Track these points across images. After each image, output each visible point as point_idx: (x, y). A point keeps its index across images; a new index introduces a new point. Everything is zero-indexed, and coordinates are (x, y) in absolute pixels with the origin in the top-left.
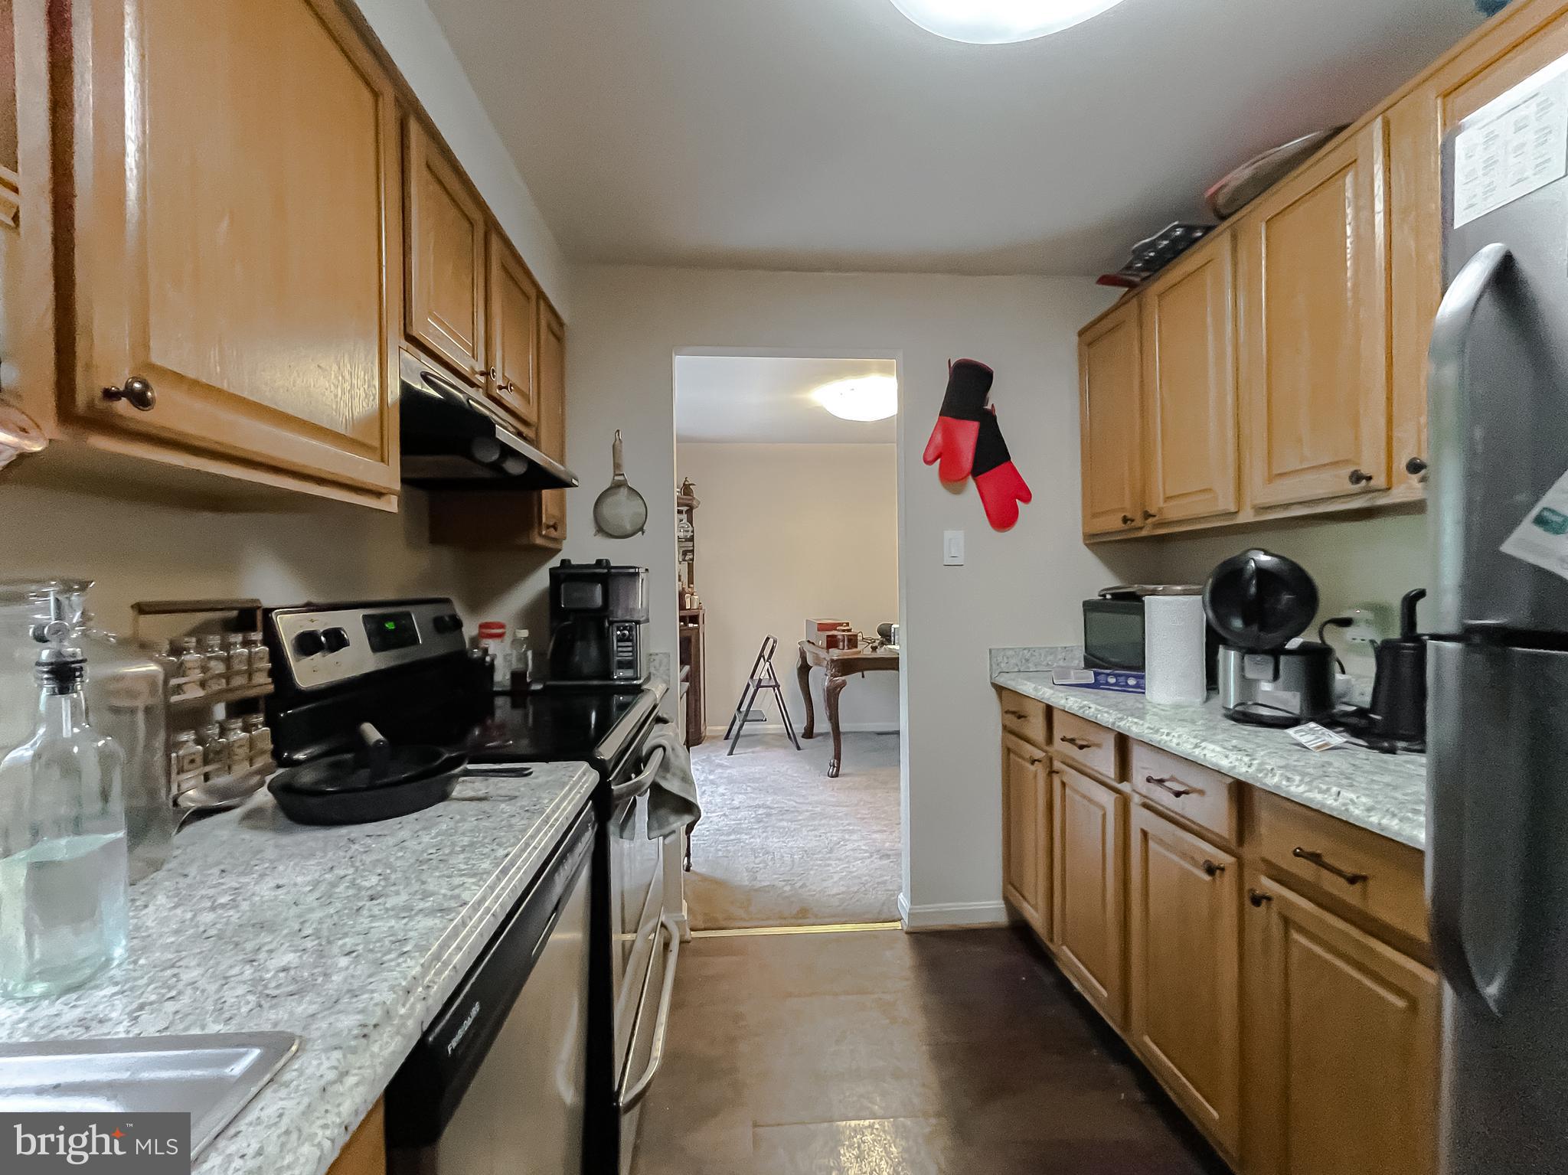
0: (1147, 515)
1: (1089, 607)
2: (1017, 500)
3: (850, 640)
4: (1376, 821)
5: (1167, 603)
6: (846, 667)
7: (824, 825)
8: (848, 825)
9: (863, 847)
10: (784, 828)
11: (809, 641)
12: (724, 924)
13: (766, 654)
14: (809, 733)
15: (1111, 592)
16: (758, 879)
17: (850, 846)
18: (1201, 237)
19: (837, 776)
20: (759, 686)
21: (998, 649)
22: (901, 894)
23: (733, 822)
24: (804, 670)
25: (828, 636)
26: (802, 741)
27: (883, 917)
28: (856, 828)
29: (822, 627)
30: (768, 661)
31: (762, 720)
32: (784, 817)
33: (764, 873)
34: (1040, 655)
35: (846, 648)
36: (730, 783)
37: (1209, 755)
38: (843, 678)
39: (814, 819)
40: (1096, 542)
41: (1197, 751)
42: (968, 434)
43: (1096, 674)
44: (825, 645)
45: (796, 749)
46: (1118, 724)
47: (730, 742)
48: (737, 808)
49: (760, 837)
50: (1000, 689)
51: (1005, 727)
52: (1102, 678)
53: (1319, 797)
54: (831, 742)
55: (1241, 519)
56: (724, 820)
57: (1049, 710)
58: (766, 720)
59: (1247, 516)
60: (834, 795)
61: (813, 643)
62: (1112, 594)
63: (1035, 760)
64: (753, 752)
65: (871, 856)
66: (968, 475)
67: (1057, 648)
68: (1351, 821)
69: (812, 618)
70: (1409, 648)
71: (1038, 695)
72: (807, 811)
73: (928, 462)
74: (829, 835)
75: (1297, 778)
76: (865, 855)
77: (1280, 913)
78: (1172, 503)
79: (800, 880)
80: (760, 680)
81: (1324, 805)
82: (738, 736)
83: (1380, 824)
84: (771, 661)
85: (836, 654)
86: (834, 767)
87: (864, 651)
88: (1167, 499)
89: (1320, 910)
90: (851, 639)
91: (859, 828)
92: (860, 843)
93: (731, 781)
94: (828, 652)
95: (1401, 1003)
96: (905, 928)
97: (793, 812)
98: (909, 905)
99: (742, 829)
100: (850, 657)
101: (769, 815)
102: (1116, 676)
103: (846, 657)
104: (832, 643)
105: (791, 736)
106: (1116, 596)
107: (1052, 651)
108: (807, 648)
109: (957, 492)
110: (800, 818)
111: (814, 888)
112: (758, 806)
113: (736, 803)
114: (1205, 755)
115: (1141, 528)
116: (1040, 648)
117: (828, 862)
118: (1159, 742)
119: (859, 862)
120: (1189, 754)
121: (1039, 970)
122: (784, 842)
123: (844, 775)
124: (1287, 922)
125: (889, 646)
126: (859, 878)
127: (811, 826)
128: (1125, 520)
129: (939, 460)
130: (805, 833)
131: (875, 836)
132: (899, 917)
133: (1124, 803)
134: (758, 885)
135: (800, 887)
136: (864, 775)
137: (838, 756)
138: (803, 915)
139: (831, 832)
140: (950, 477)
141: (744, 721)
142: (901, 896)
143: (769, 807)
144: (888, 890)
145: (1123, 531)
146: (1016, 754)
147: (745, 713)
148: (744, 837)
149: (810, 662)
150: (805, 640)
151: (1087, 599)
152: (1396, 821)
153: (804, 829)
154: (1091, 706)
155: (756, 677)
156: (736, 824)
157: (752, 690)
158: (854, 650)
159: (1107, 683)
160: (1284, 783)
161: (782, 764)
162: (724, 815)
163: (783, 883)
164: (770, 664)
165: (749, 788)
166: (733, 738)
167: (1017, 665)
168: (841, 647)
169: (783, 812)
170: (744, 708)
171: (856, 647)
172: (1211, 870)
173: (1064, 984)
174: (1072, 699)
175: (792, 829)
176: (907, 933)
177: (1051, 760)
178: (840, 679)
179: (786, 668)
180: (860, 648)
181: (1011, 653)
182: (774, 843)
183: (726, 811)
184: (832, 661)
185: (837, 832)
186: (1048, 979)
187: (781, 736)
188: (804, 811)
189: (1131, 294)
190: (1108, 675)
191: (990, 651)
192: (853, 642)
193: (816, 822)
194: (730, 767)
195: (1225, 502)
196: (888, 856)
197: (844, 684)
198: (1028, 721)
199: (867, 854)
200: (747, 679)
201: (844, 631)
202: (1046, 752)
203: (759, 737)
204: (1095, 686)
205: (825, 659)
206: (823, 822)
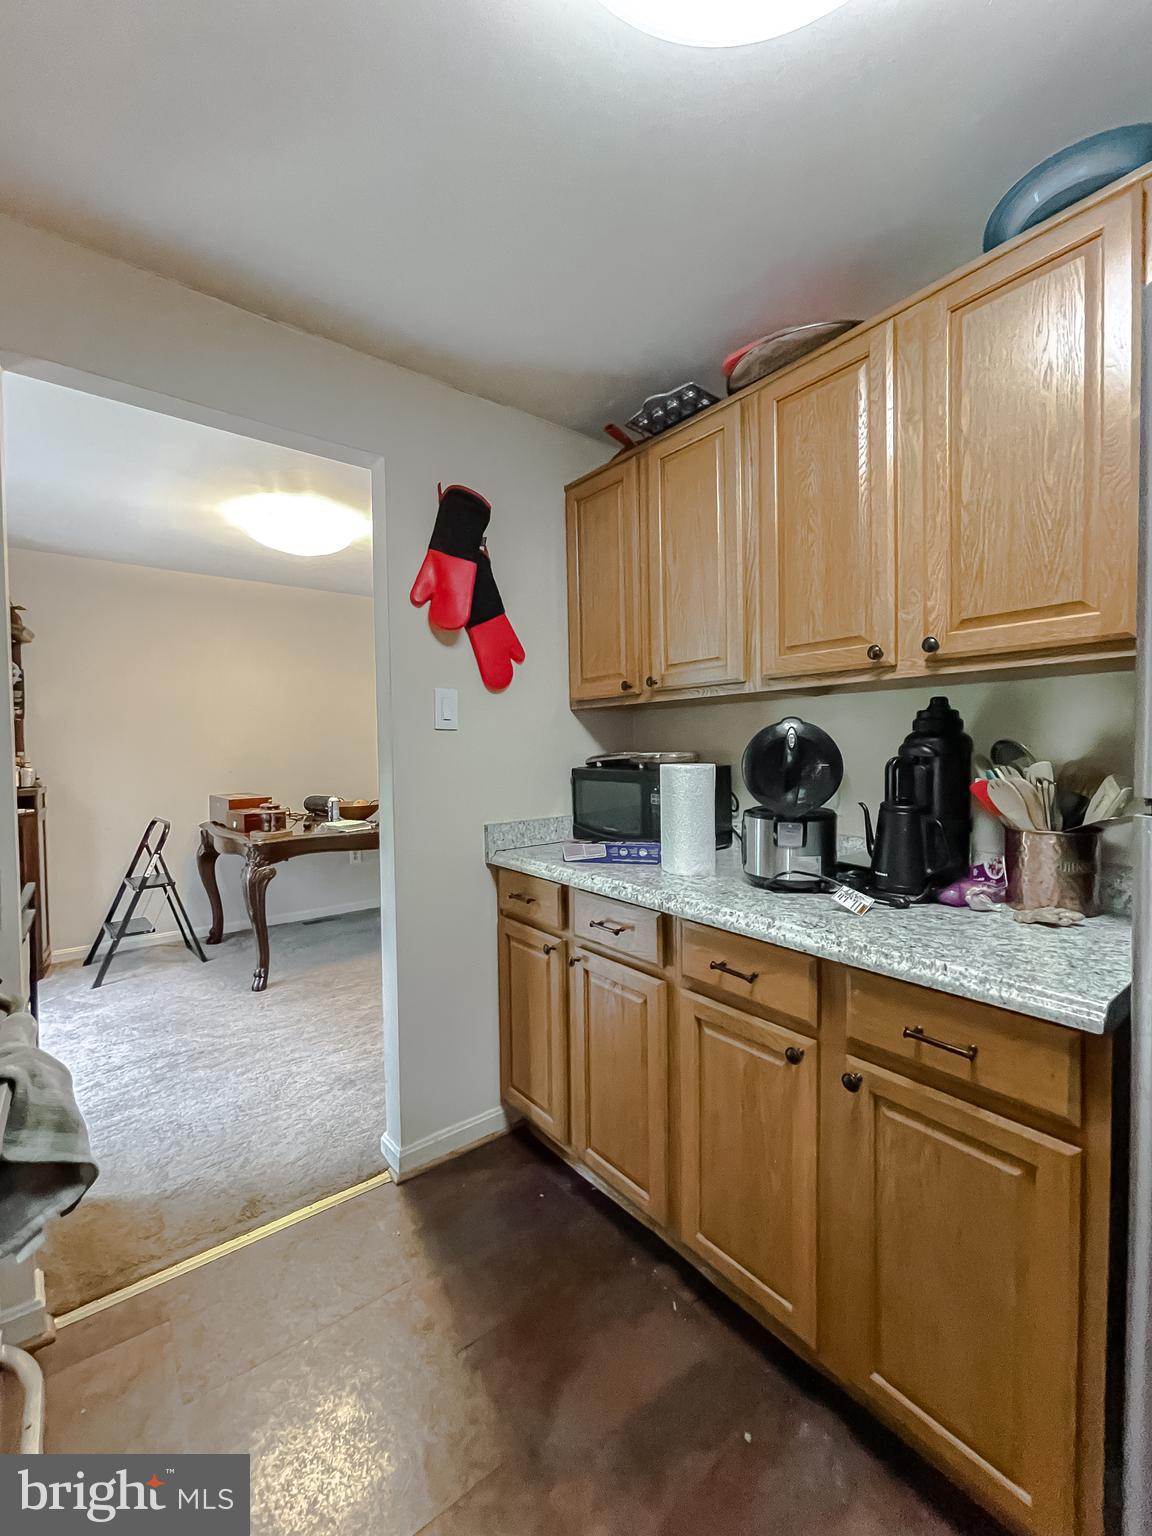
0: (651, 682)
1: (577, 776)
2: (512, 661)
3: (278, 820)
4: (997, 994)
5: (686, 771)
6: (276, 853)
7: (258, 1061)
8: (292, 1051)
9: (318, 1079)
10: (201, 1080)
11: (215, 823)
12: (120, 1280)
13: (153, 843)
14: (216, 937)
15: (602, 759)
16: (171, 1176)
17: (301, 1082)
18: (706, 407)
19: (264, 987)
20: (143, 885)
21: (494, 825)
22: (385, 1134)
23: (116, 1093)
24: (208, 858)
25: (246, 816)
26: (207, 949)
27: (366, 1172)
28: (304, 1054)
29: (235, 805)
30: (156, 852)
31: (148, 932)
32: (197, 1064)
33: (179, 1163)
34: (534, 828)
35: (273, 829)
36: (100, 1033)
37: (789, 935)
38: (272, 866)
39: (243, 1055)
40: (582, 708)
41: (773, 931)
42: (463, 575)
43: (608, 847)
44: (243, 827)
45: (199, 960)
46: (666, 905)
47: (96, 967)
48: (120, 1068)
49: (162, 1105)
50: (496, 870)
51: (501, 911)
52: (614, 851)
53: (927, 973)
54: (252, 944)
55: (748, 689)
56: (97, 1094)
57: (564, 891)
58: (154, 931)
59: (754, 686)
60: (265, 1015)
61: (222, 825)
62: (602, 762)
63: (551, 948)
64: (134, 976)
65: (332, 1089)
66: (461, 626)
67: (549, 819)
68: (968, 996)
69: (217, 793)
70: (903, 810)
71: (545, 874)
72: (231, 1046)
73: (417, 604)
74: (268, 1073)
75: (896, 954)
76: (323, 1089)
77: (870, 1092)
78: (673, 671)
79: (239, 1155)
80: (145, 880)
81: (935, 981)
82: (110, 956)
83: (1001, 997)
84: (162, 852)
85: (258, 837)
86: (260, 977)
87: (295, 830)
88: (670, 666)
89: (919, 1085)
90: (280, 818)
91: (308, 1053)
92: (314, 1075)
93: (103, 1027)
94: (248, 836)
95: (1016, 1172)
96: (396, 1180)
97: (210, 1053)
98: (399, 1149)
99: (132, 1099)
100: (279, 840)
101: (173, 1066)
102: (628, 847)
103: (274, 841)
104: (252, 824)
105: (191, 944)
106: (605, 764)
107: (545, 823)
108: (214, 831)
109: (449, 642)
110: (223, 1059)
111: (262, 1160)
112: (154, 1057)
113: (116, 1061)
114: (784, 936)
115: (639, 695)
116: (534, 821)
117: (276, 1114)
118: (725, 924)
119: (317, 1102)
120: (765, 936)
121: (550, 1175)
122: (204, 1102)
123: (274, 984)
124: (877, 1100)
125: (328, 824)
126: (323, 1125)
127: (242, 1066)
128: (626, 686)
129: (429, 602)
130: (233, 1079)
131: (330, 1059)
132: (385, 1166)
133: (670, 991)
134: (170, 1186)
135: (242, 1167)
136: (300, 979)
137: (264, 963)
138: (253, 1210)
139: (270, 1068)
140: (441, 621)
141: (122, 934)
142: (385, 1138)
143: (173, 1055)
144: (364, 1131)
145: (623, 697)
146: (520, 941)
147: (118, 926)
148: (136, 1111)
149: (218, 846)
150: (208, 820)
151: (576, 767)
152: (1015, 992)
153: (231, 1074)
154: (627, 885)
155: (137, 874)
156: (120, 1094)
157: (130, 893)
158: (283, 831)
159: (620, 856)
160: (884, 960)
161: (182, 986)
162: (98, 1084)
163: (212, 1171)
164: (160, 858)
165: (135, 1032)
166: (99, 962)
167: (513, 841)
168: (266, 828)
169: (194, 1056)
170: (118, 917)
171: (284, 827)
172: (794, 1057)
173: (583, 1187)
174: (598, 879)
175: (213, 1080)
176: (399, 1184)
177: (566, 944)
178: (266, 869)
179: (182, 858)
180: (288, 829)
181: (507, 828)
182: (188, 1109)
183: (100, 1077)
184: (256, 847)
185: (278, 1066)
186: (566, 1185)
187: (174, 945)
188: (227, 1047)
189: (629, 453)
190: (620, 847)
191: (486, 829)
192: (280, 821)
193: (248, 1059)
194: (98, 1006)
195: (733, 672)
196: (352, 1083)
197: (273, 872)
198: (538, 904)
199: (327, 1088)
200: (122, 878)
201: (269, 808)
202: (560, 937)
203: (141, 953)
204: (608, 859)
205: (245, 845)
206: (257, 1056)
